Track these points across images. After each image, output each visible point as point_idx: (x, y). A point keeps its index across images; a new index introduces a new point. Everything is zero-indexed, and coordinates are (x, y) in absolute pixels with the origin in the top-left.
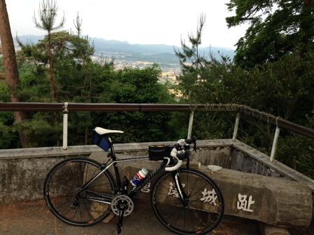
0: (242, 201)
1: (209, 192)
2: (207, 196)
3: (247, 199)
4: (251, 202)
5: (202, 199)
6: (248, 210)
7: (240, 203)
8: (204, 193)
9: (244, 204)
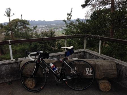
0: (87, 71)
3: (90, 70)
5: (71, 73)
6: (91, 74)
7: (87, 72)
8: (72, 70)
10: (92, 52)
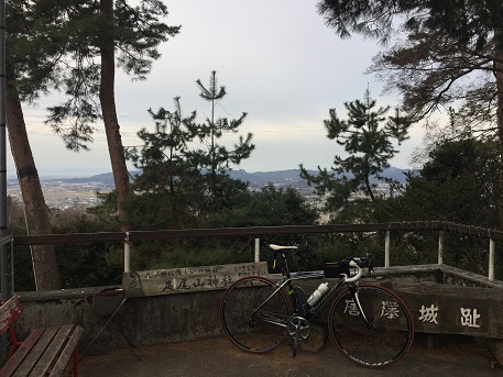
0: (466, 316)
1: (428, 310)
2: (425, 313)
3: (472, 313)
4: (476, 316)
5: (420, 318)
6: (475, 325)
7: (464, 318)
8: (422, 311)
9: (469, 318)
10: (465, 274)
